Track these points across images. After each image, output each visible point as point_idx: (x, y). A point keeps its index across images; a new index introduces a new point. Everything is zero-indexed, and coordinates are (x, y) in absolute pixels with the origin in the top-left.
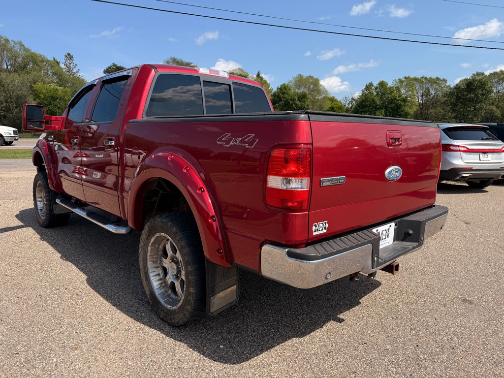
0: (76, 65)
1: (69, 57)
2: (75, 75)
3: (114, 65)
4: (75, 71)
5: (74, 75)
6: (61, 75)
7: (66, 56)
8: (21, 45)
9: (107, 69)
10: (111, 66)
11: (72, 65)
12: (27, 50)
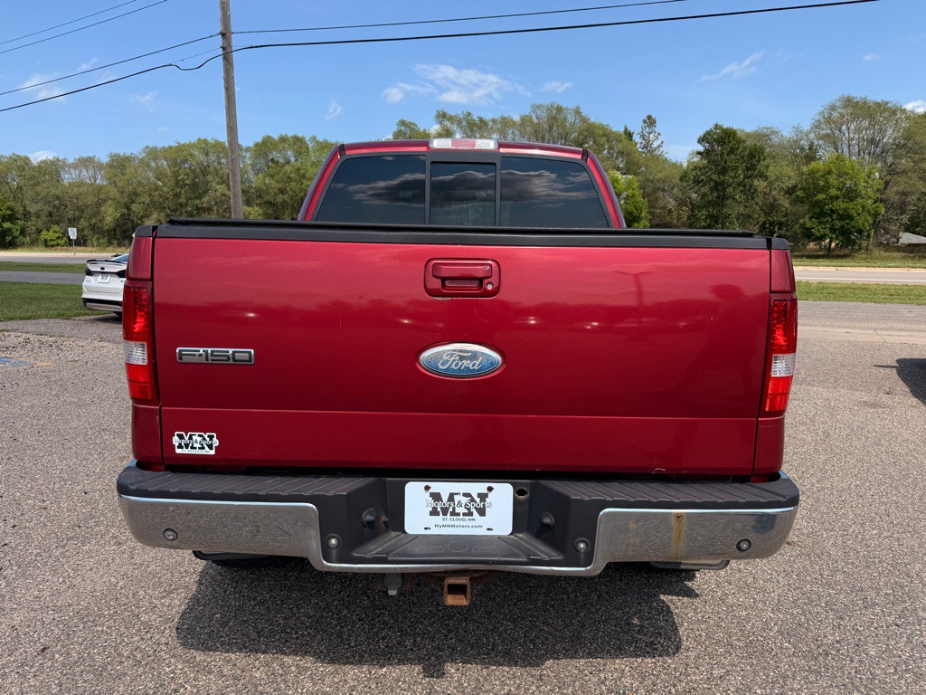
0: (659, 134)
1: (650, 122)
2: (656, 152)
3: (717, 126)
4: (655, 145)
5: (653, 151)
6: (628, 155)
7: (645, 121)
8: (577, 112)
9: (705, 135)
10: (711, 130)
11: (652, 136)
12: (584, 120)
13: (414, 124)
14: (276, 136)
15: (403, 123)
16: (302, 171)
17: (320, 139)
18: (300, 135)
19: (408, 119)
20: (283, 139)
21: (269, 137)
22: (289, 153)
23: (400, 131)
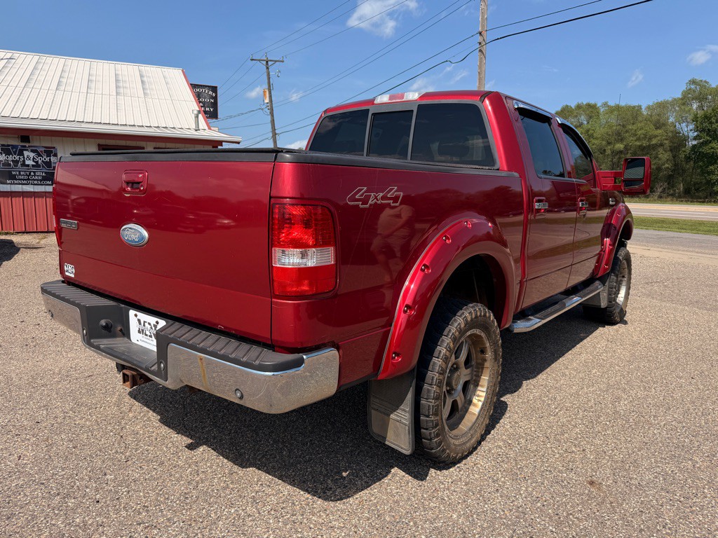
13: (706, 82)
14: (573, 105)
15: (693, 82)
16: (591, 132)
17: (612, 103)
18: (592, 102)
19: (698, 78)
20: (579, 107)
21: (567, 106)
22: (582, 117)
23: (690, 89)
